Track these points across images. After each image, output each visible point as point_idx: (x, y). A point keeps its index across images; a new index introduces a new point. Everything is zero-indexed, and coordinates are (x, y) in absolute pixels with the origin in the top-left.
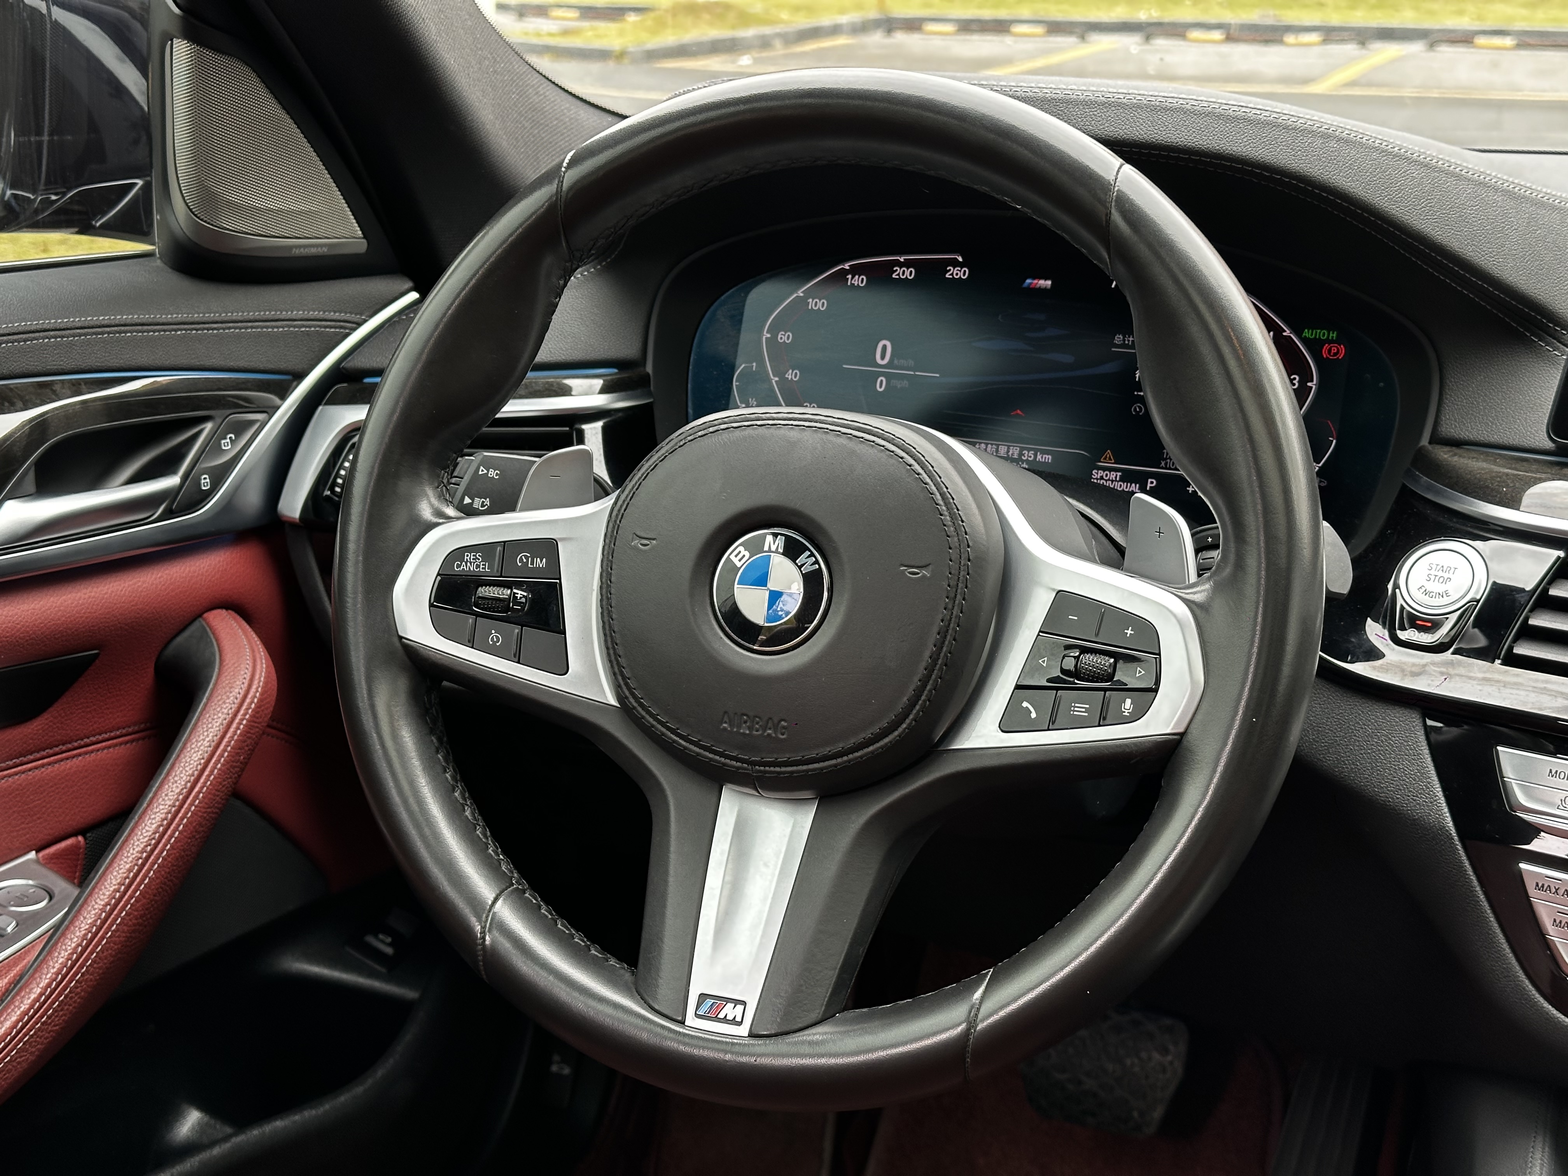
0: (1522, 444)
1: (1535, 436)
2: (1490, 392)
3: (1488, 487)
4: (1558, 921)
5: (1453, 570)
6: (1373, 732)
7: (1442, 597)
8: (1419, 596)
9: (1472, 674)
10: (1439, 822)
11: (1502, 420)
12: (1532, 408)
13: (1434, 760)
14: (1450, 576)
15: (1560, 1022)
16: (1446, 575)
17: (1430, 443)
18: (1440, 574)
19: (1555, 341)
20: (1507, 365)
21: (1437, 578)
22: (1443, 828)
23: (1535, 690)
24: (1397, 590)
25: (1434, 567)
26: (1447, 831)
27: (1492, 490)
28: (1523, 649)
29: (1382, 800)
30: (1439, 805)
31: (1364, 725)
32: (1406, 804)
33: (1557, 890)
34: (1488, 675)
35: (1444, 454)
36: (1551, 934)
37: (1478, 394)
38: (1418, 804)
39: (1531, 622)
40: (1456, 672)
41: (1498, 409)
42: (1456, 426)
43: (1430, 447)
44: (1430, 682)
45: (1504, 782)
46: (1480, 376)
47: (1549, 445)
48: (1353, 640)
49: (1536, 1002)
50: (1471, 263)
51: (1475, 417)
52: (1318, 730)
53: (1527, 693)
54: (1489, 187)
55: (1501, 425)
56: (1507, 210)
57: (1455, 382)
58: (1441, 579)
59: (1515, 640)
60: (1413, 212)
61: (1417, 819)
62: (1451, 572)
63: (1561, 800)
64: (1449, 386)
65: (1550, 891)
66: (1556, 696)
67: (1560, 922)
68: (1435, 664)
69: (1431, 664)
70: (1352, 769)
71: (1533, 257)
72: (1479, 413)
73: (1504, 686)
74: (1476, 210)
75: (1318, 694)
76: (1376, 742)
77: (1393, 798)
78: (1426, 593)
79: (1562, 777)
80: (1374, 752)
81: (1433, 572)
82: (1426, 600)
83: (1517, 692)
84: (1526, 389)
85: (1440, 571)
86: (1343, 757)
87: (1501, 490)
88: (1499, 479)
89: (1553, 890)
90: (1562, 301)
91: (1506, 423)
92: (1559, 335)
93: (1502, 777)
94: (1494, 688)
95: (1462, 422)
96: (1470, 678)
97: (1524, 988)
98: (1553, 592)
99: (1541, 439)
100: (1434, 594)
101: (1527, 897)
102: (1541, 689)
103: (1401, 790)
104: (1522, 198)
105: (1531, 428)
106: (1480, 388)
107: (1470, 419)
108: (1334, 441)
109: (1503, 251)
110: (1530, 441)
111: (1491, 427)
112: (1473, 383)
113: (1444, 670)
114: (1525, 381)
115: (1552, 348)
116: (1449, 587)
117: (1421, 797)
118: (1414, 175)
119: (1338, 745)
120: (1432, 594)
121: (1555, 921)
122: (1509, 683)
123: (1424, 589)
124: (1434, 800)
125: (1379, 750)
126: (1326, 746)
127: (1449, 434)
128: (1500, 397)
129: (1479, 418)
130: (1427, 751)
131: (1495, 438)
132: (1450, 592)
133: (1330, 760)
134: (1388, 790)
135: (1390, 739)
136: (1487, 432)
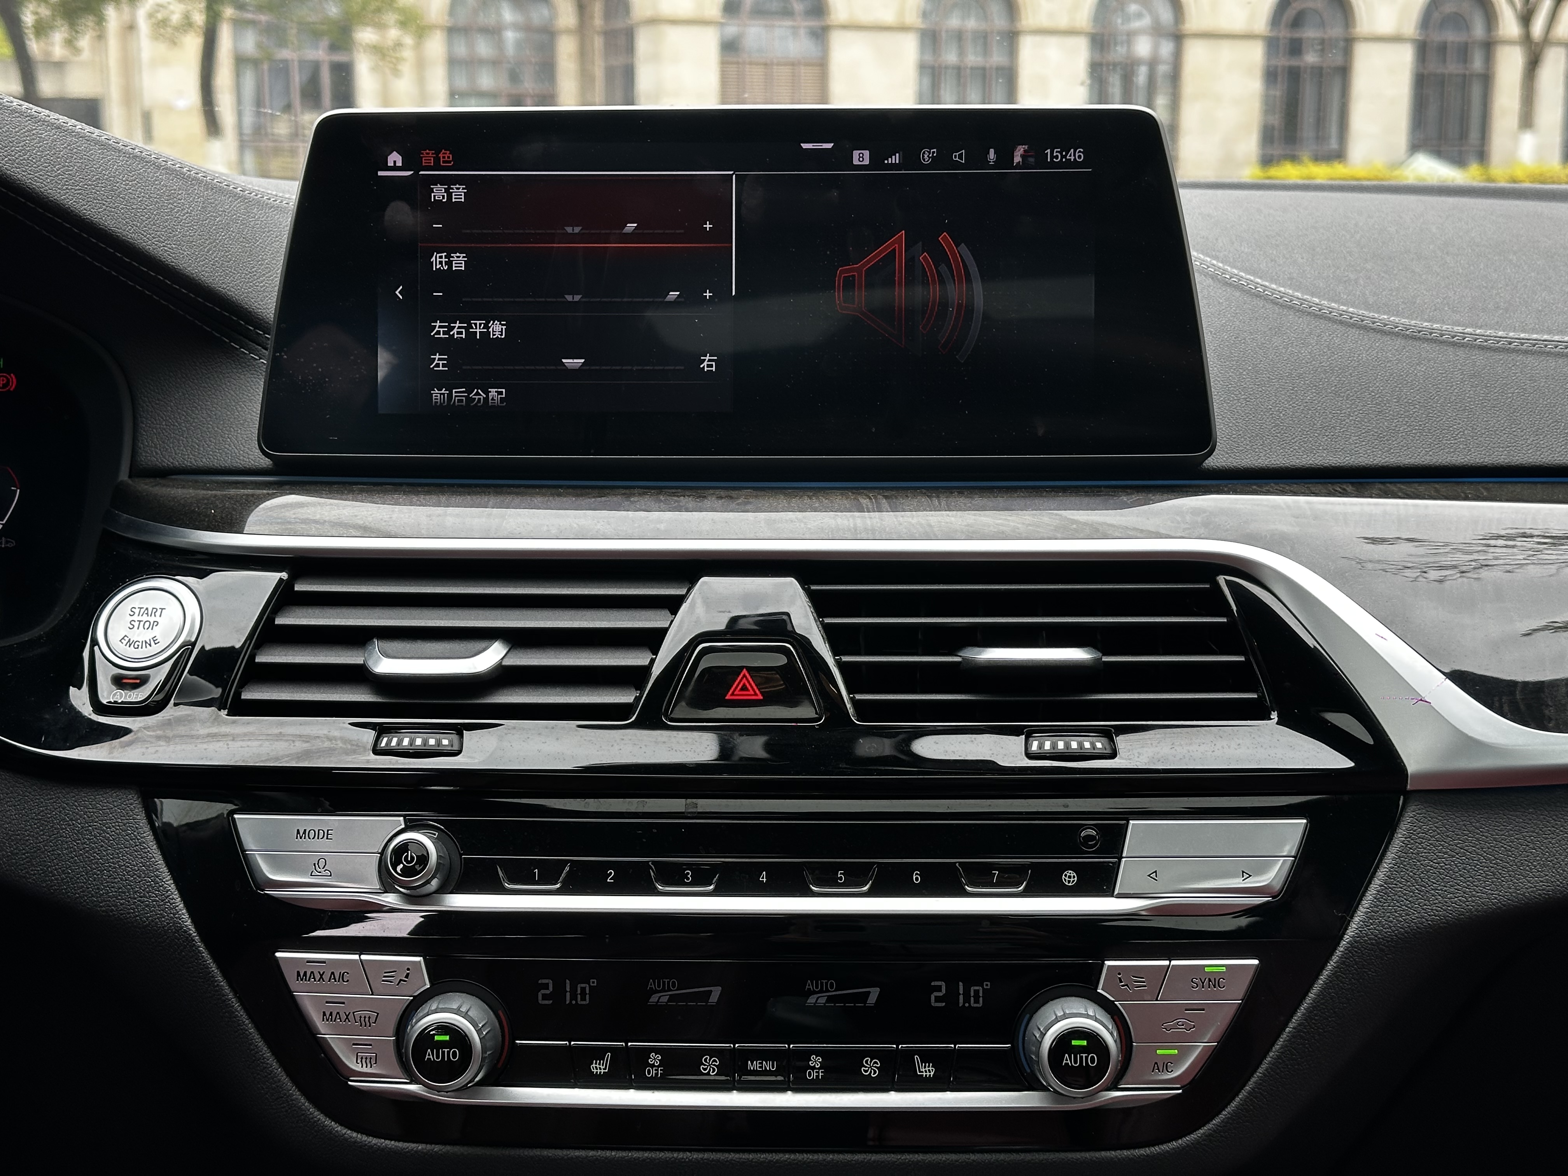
0: (235, 465)
1: (248, 454)
2: (192, 410)
3: (193, 511)
4: (328, 1014)
5: (159, 611)
6: (83, 827)
7: (150, 645)
8: (122, 649)
9: (193, 733)
10: (174, 923)
11: (210, 441)
12: (242, 425)
13: (160, 847)
14: (157, 619)
15: (346, 1140)
16: (152, 619)
17: (130, 477)
18: (145, 618)
19: (260, 348)
20: (209, 378)
21: (142, 623)
22: (180, 930)
23: (268, 738)
24: (96, 648)
25: (137, 611)
26: (185, 932)
27: (199, 514)
28: (251, 694)
29: (103, 911)
30: (172, 901)
31: (71, 820)
32: (134, 909)
33: (321, 976)
34: (214, 730)
35: (146, 487)
36: (323, 1033)
37: (179, 413)
38: (147, 906)
39: (258, 659)
40: (175, 732)
41: (205, 429)
42: (157, 453)
43: (130, 482)
44: (144, 750)
45: (246, 857)
46: (178, 392)
47: (265, 462)
48: (47, 716)
49: (315, 1122)
50: (135, 247)
51: (178, 440)
52: (16, 839)
53: (260, 743)
54: (147, 162)
55: (209, 446)
56: (175, 190)
57: (150, 402)
58: (147, 624)
59: (243, 684)
60: (47, 178)
61: (147, 925)
62: (158, 614)
63: (314, 864)
64: (143, 407)
65: (314, 978)
66: (293, 741)
67: (331, 1014)
68: (149, 727)
69: (145, 728)
70: (63, 879)
71: (215, 247)
72: (182, 435)
73: (233, 740)
74: (132, 186)
75: (12, 793)
76: (89, 839)
77: (116, 906)
78: (130, 643)
79: (312, 837)
80: (87, 852)
81: (136, 618)
82: (131, 652)
83: (249, 743)
84: (234, 404)
85: (145, 615)
86: (50, 867)
87: (209, 513)
88: (206, 501)
89: (318, 977)
90: (259, 299)
91: (215, 443)
92: (264, 340)
93: (243, 851)
94: (221, 744)
95: (164, 447)
96: (192, 737)
97: (299, 1108)
98: (279, 621)
99: (256, 458)
100: (140, 644)
101: (290, 992)
102: (276, 735)
103: (124, 893)
104: (193, 180)
105: (244, 446)
106: (180, 407)
107: (173, 443)
108: (18, 490)
109: (174, 236)
110: (244, 461)
111: (198, 450)
112: (171, 401)
113: (159, 733)
114: (232, 395)
115: (258, 356)
116: (157, 632)
117: (150, 896)
118: (43, 136)
119: (43, 852)
120: (137, 643)
121: (324, 1014)
122: (238, 735)
123: (127, 639)
124: (165, 897)
125: (93, 848)
126: (27, 857)
127: (149, 463)
128: (205, 415)
129: (183, 441)
130: (151, 838)
131: (204, 462)
132: (159, 639)
133: (34, 874)
134: (109, 897)
135: (104, 831)
136: (194, 456)
